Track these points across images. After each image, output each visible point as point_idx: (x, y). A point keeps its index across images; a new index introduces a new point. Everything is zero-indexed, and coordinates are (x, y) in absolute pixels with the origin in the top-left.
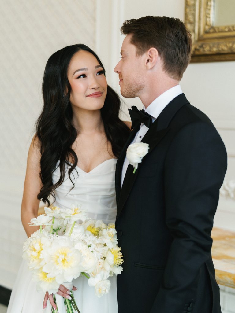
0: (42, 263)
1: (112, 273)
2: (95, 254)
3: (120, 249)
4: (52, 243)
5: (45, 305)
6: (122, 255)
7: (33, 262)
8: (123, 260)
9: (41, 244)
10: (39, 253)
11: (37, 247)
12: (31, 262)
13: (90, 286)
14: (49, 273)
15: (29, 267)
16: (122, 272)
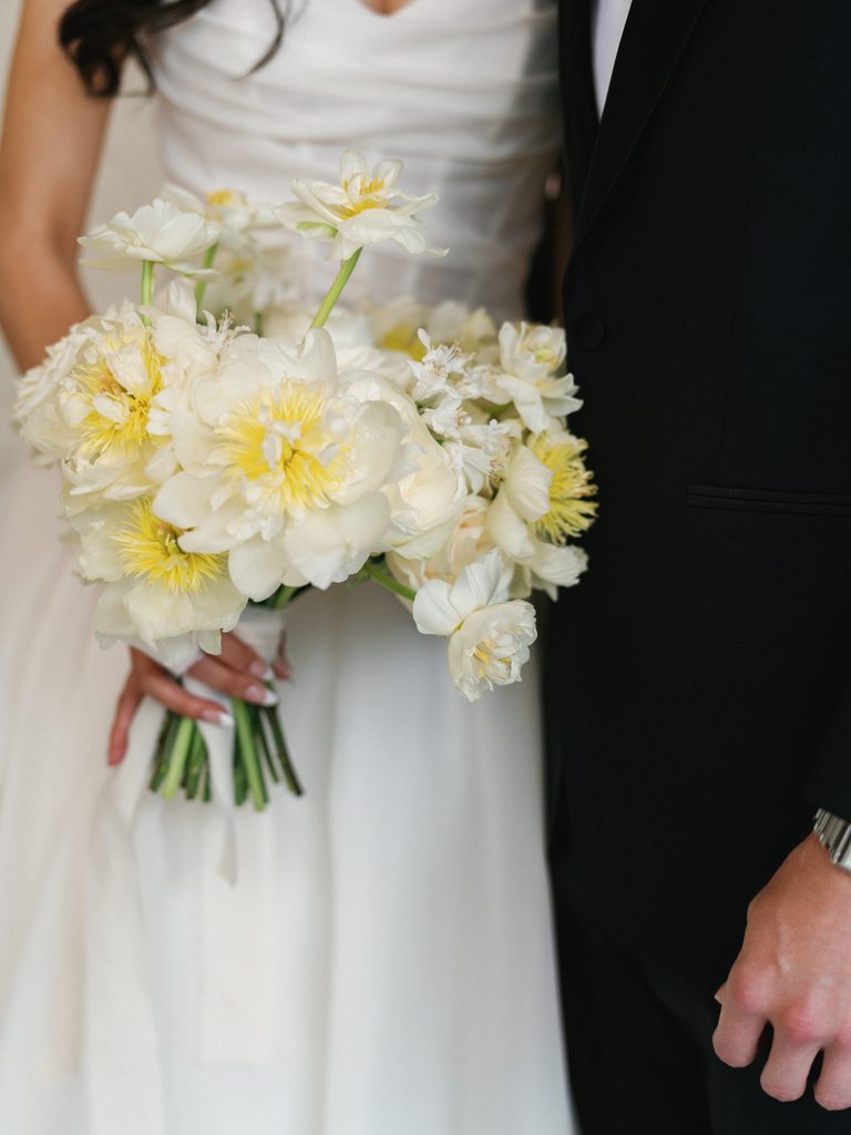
0: (159, 465)
1: (528, 575)
2: (457, 452)
3: (580, 445)
4: (218, 357)
5: (118, 750)
6: (590, 482)
7: (92, 462)
8: (589, 508)
9: (155, 359)
10: (141, 407)
11: (130, 372)
12: (82, 463)
13: (421, 629)
14: (189, 530)
15: (71, 486)
16: (581, 576)
